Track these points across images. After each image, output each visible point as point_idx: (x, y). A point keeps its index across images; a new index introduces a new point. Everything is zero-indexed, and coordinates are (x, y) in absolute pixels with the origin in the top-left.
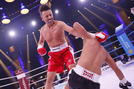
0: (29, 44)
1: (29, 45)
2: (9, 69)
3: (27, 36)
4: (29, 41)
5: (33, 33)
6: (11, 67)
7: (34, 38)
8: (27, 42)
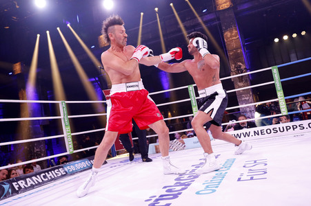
0: (142, 34)
1: (142, 38)
2: (92, 82)
3: (142, 14)
4: (143, 28)
5: (156, 9)
6: (97, 79)
7: (157, 22)
8: (138, 29)
